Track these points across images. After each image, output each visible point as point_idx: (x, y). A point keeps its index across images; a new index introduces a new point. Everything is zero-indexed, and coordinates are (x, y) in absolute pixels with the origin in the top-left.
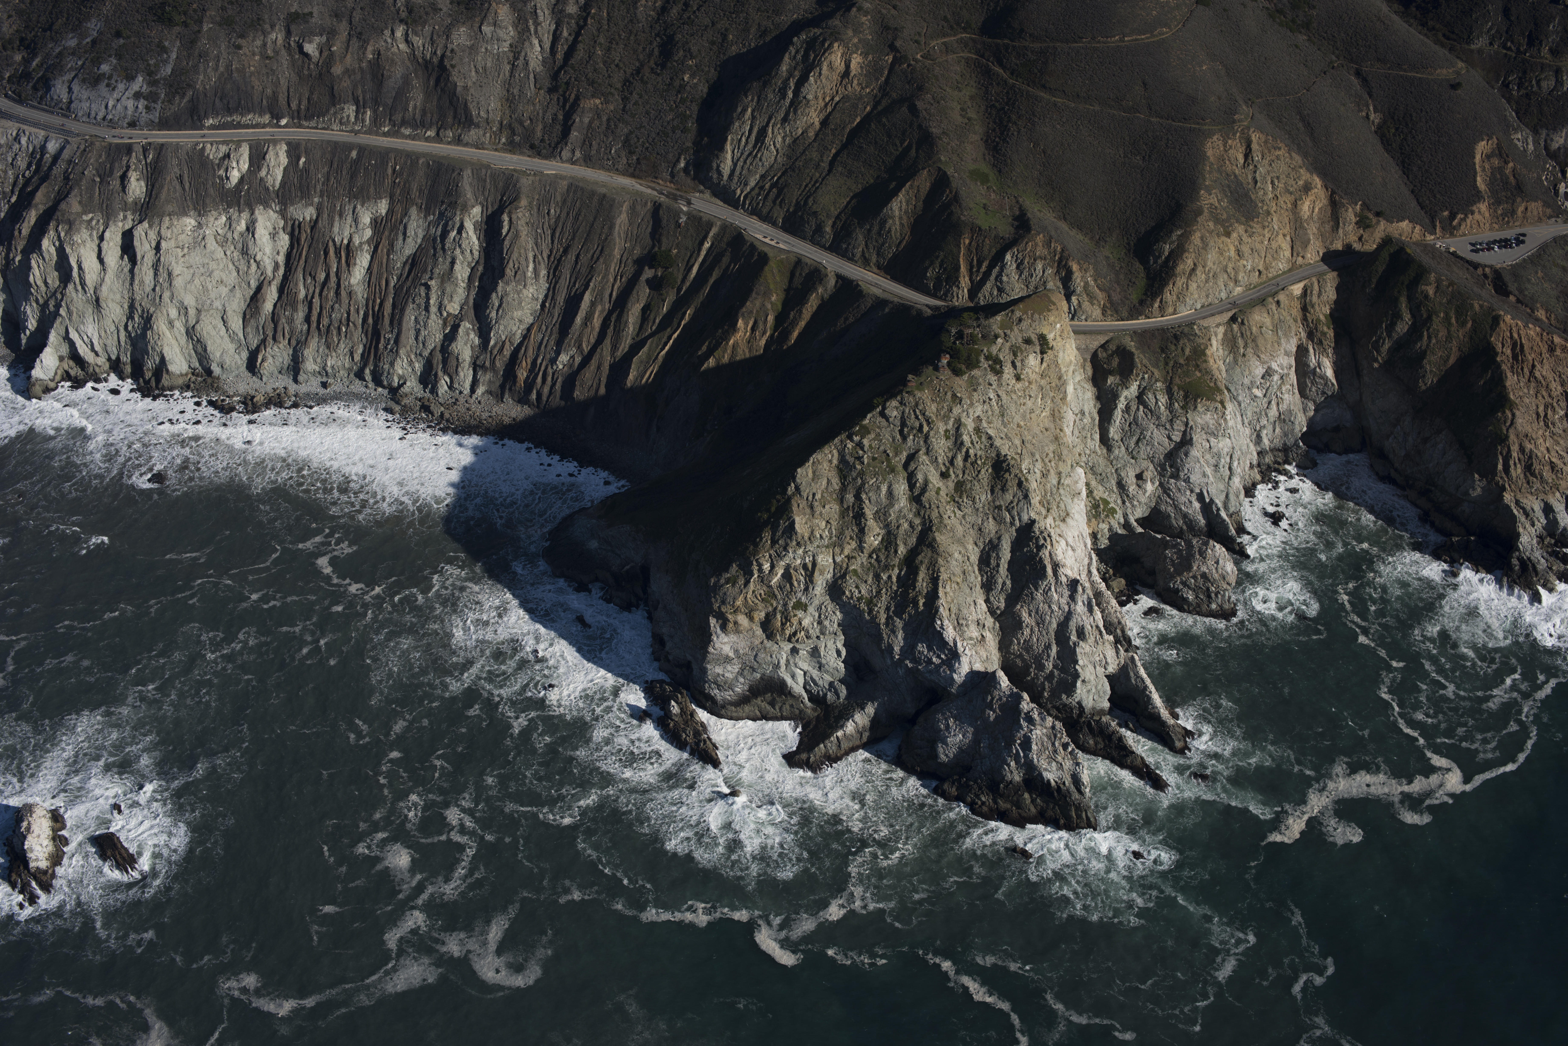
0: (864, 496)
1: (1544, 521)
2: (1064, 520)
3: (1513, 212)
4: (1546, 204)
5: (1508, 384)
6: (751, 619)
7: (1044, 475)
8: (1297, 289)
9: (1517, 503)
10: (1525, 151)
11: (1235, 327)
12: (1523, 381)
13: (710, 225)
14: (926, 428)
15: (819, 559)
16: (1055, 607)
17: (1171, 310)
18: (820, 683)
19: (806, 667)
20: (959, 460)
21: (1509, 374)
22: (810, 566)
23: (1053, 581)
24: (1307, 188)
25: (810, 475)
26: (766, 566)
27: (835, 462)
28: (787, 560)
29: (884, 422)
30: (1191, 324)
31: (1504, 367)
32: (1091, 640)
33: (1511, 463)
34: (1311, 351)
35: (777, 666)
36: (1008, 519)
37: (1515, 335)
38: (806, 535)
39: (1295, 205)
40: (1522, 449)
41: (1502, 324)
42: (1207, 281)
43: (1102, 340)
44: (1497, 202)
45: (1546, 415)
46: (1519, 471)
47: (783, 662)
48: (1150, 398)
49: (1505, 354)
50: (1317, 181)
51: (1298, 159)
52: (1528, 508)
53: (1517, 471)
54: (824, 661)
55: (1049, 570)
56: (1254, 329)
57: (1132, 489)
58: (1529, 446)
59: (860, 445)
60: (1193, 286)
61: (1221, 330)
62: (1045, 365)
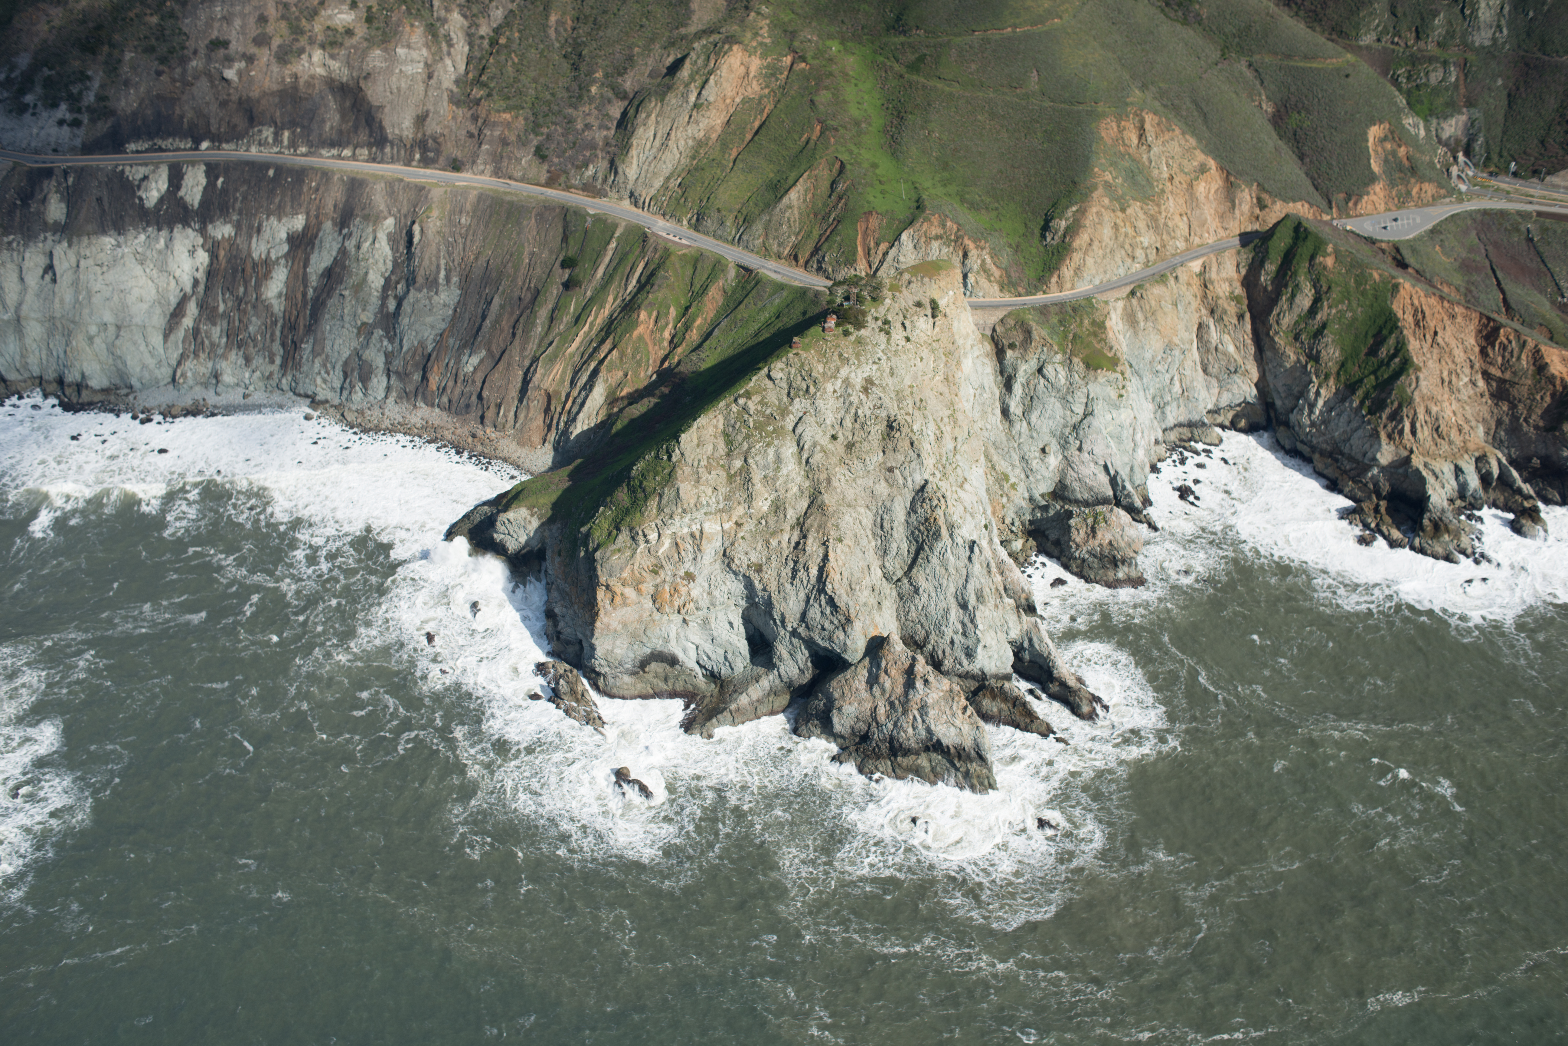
0: (750, 461)
1: (1454, 483)
2: (961, 486)
3: (1409, 193)
4: (1440, 186)
5: (1411, 348)
6: (639, 591)
7: (938, 439)
8: (1196, 266)
9: (1426, 465)
10: (1417, 135)
11: (1134, 301)
12: (1426, 346)
13: (615, 226)
14: (812, 390)
15: (707, 527)
16: (952, 570)
17: (1069, 285)
18: (713, 657)
19: (697, 641)
20: (848, 422)
21: (1411, 339)
22: (698, 535)
23: (949, 542)
24: (1203, 169)
25: (695, 441)
26: (653, 536)
27: (721, 427)
28: (673, 529)
29: (769, 384)
30: (1088, 299)
31: (1405, 332)
32: (991, 603)
33: (1418, 425)
34: (1212, 327)
35: (667, 641)
36: (901, 481)
37: (1416, 302)
38: (692, 502)
39: (1191, 185)
40: (1428, 411)
41: (1402, 292)
42: (1104, 257)
43: (1000, 314)
44: (1392, 184)
45: (1450, 382)
46: (1426, 433)
47: (673, 635)
48: (1049, 370)
49: (1407, 319)
50: (1212, 163)
51: (1193, 141)
52: (1437, 470)
53: (1424, 433)
54: (715, 634)
55: (944, 532)
56: (1153, 303)
57: (1034, 464)
58: (1434, 409)
59: (745, 409)
60: (1090, 261)
61: (1120, 304)
62: (937, 329)
